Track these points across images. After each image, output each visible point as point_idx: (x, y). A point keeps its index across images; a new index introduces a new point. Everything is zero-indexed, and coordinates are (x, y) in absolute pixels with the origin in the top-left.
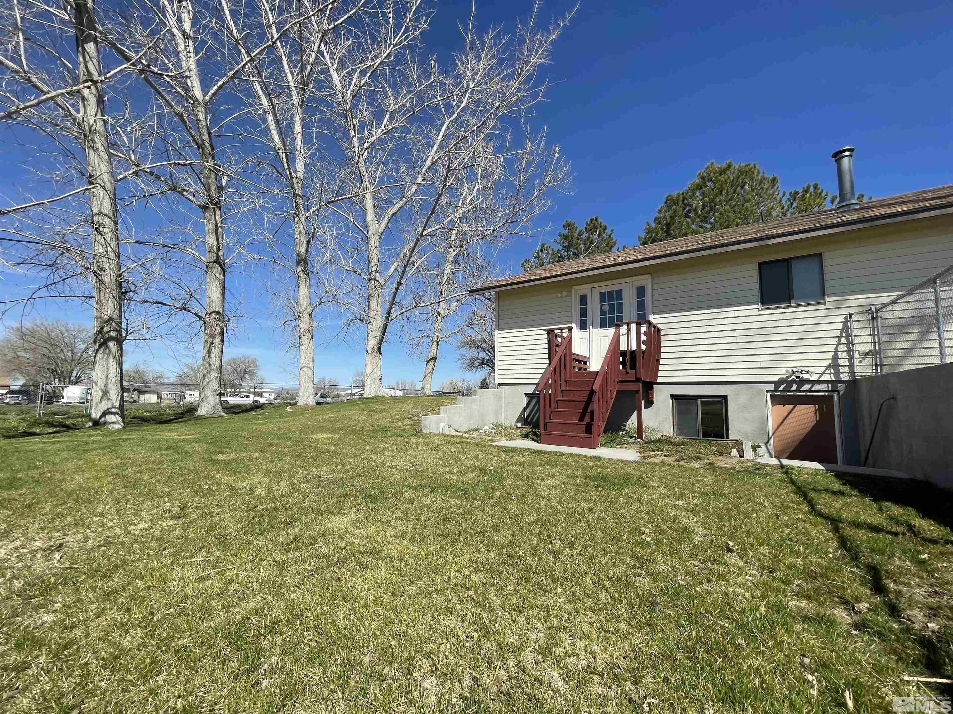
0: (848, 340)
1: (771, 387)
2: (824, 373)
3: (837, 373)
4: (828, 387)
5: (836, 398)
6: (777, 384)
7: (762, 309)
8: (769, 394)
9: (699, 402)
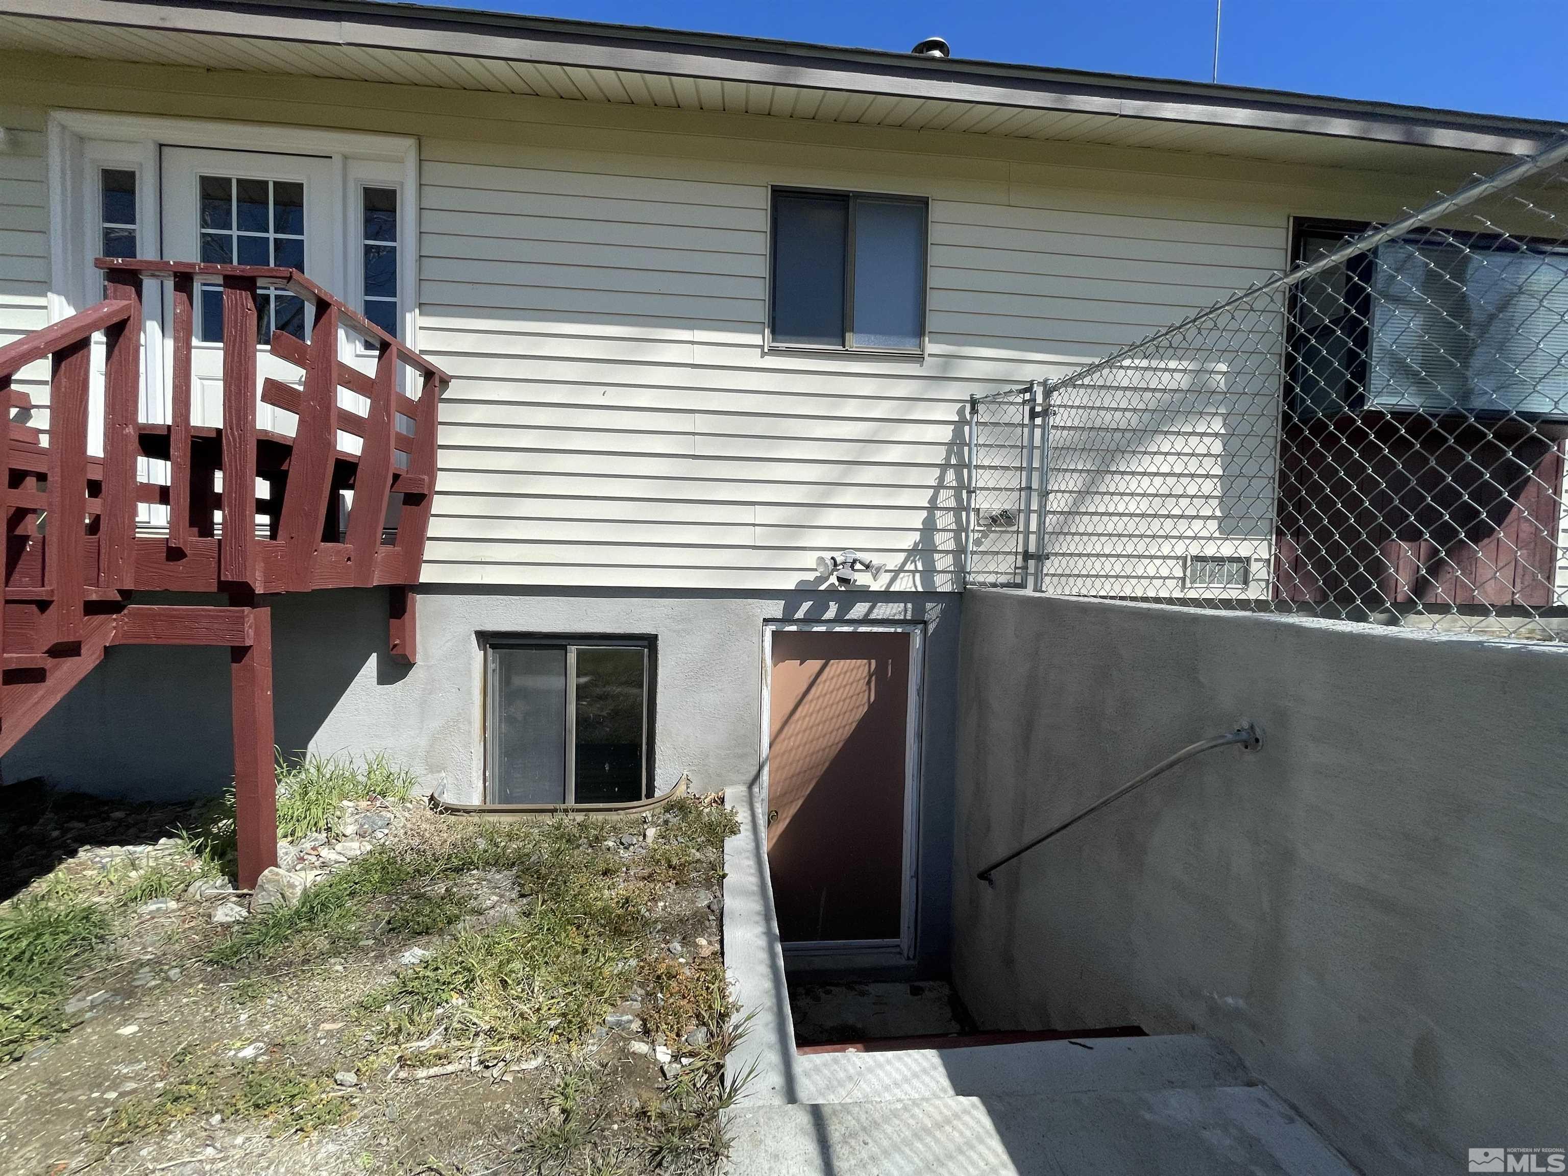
0: (959, 477)
1: (775, 608)
2: (901, 569)
3: (929, 572)
4: (906, 610)
5: (917, 641)
6: (792, 597)
7: (773, 352)
8: (769, 629)
9: (572, 658)
